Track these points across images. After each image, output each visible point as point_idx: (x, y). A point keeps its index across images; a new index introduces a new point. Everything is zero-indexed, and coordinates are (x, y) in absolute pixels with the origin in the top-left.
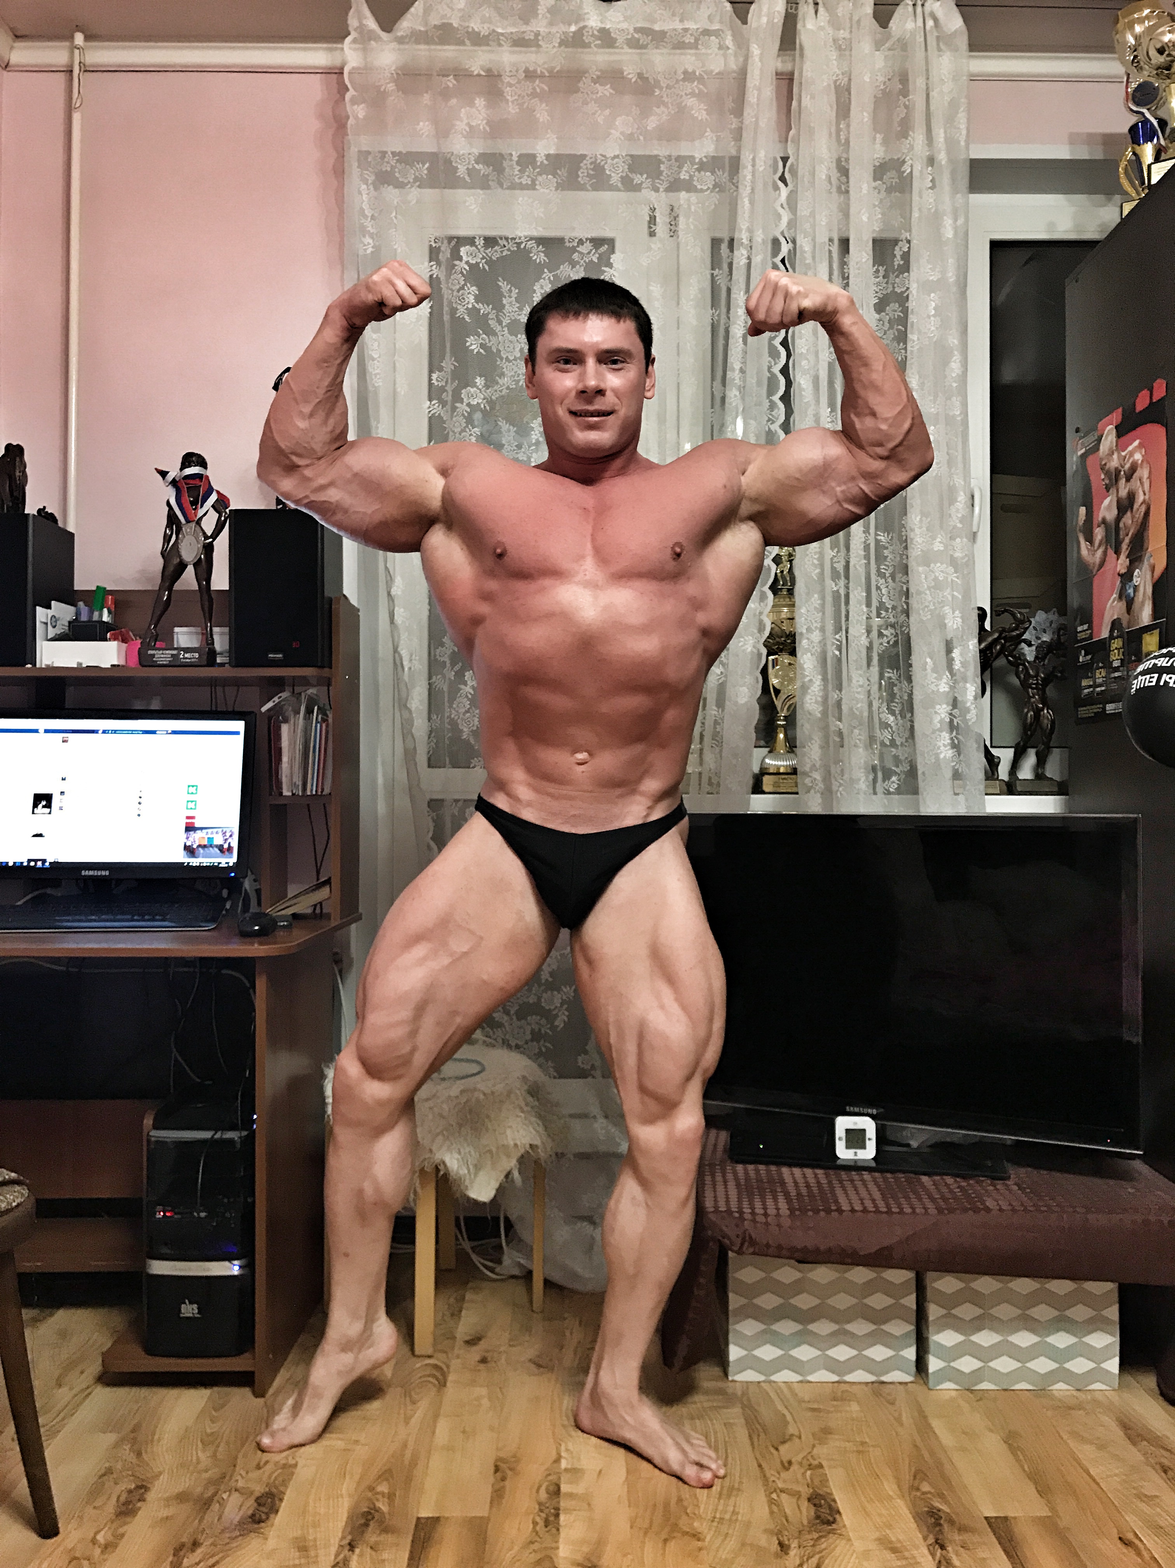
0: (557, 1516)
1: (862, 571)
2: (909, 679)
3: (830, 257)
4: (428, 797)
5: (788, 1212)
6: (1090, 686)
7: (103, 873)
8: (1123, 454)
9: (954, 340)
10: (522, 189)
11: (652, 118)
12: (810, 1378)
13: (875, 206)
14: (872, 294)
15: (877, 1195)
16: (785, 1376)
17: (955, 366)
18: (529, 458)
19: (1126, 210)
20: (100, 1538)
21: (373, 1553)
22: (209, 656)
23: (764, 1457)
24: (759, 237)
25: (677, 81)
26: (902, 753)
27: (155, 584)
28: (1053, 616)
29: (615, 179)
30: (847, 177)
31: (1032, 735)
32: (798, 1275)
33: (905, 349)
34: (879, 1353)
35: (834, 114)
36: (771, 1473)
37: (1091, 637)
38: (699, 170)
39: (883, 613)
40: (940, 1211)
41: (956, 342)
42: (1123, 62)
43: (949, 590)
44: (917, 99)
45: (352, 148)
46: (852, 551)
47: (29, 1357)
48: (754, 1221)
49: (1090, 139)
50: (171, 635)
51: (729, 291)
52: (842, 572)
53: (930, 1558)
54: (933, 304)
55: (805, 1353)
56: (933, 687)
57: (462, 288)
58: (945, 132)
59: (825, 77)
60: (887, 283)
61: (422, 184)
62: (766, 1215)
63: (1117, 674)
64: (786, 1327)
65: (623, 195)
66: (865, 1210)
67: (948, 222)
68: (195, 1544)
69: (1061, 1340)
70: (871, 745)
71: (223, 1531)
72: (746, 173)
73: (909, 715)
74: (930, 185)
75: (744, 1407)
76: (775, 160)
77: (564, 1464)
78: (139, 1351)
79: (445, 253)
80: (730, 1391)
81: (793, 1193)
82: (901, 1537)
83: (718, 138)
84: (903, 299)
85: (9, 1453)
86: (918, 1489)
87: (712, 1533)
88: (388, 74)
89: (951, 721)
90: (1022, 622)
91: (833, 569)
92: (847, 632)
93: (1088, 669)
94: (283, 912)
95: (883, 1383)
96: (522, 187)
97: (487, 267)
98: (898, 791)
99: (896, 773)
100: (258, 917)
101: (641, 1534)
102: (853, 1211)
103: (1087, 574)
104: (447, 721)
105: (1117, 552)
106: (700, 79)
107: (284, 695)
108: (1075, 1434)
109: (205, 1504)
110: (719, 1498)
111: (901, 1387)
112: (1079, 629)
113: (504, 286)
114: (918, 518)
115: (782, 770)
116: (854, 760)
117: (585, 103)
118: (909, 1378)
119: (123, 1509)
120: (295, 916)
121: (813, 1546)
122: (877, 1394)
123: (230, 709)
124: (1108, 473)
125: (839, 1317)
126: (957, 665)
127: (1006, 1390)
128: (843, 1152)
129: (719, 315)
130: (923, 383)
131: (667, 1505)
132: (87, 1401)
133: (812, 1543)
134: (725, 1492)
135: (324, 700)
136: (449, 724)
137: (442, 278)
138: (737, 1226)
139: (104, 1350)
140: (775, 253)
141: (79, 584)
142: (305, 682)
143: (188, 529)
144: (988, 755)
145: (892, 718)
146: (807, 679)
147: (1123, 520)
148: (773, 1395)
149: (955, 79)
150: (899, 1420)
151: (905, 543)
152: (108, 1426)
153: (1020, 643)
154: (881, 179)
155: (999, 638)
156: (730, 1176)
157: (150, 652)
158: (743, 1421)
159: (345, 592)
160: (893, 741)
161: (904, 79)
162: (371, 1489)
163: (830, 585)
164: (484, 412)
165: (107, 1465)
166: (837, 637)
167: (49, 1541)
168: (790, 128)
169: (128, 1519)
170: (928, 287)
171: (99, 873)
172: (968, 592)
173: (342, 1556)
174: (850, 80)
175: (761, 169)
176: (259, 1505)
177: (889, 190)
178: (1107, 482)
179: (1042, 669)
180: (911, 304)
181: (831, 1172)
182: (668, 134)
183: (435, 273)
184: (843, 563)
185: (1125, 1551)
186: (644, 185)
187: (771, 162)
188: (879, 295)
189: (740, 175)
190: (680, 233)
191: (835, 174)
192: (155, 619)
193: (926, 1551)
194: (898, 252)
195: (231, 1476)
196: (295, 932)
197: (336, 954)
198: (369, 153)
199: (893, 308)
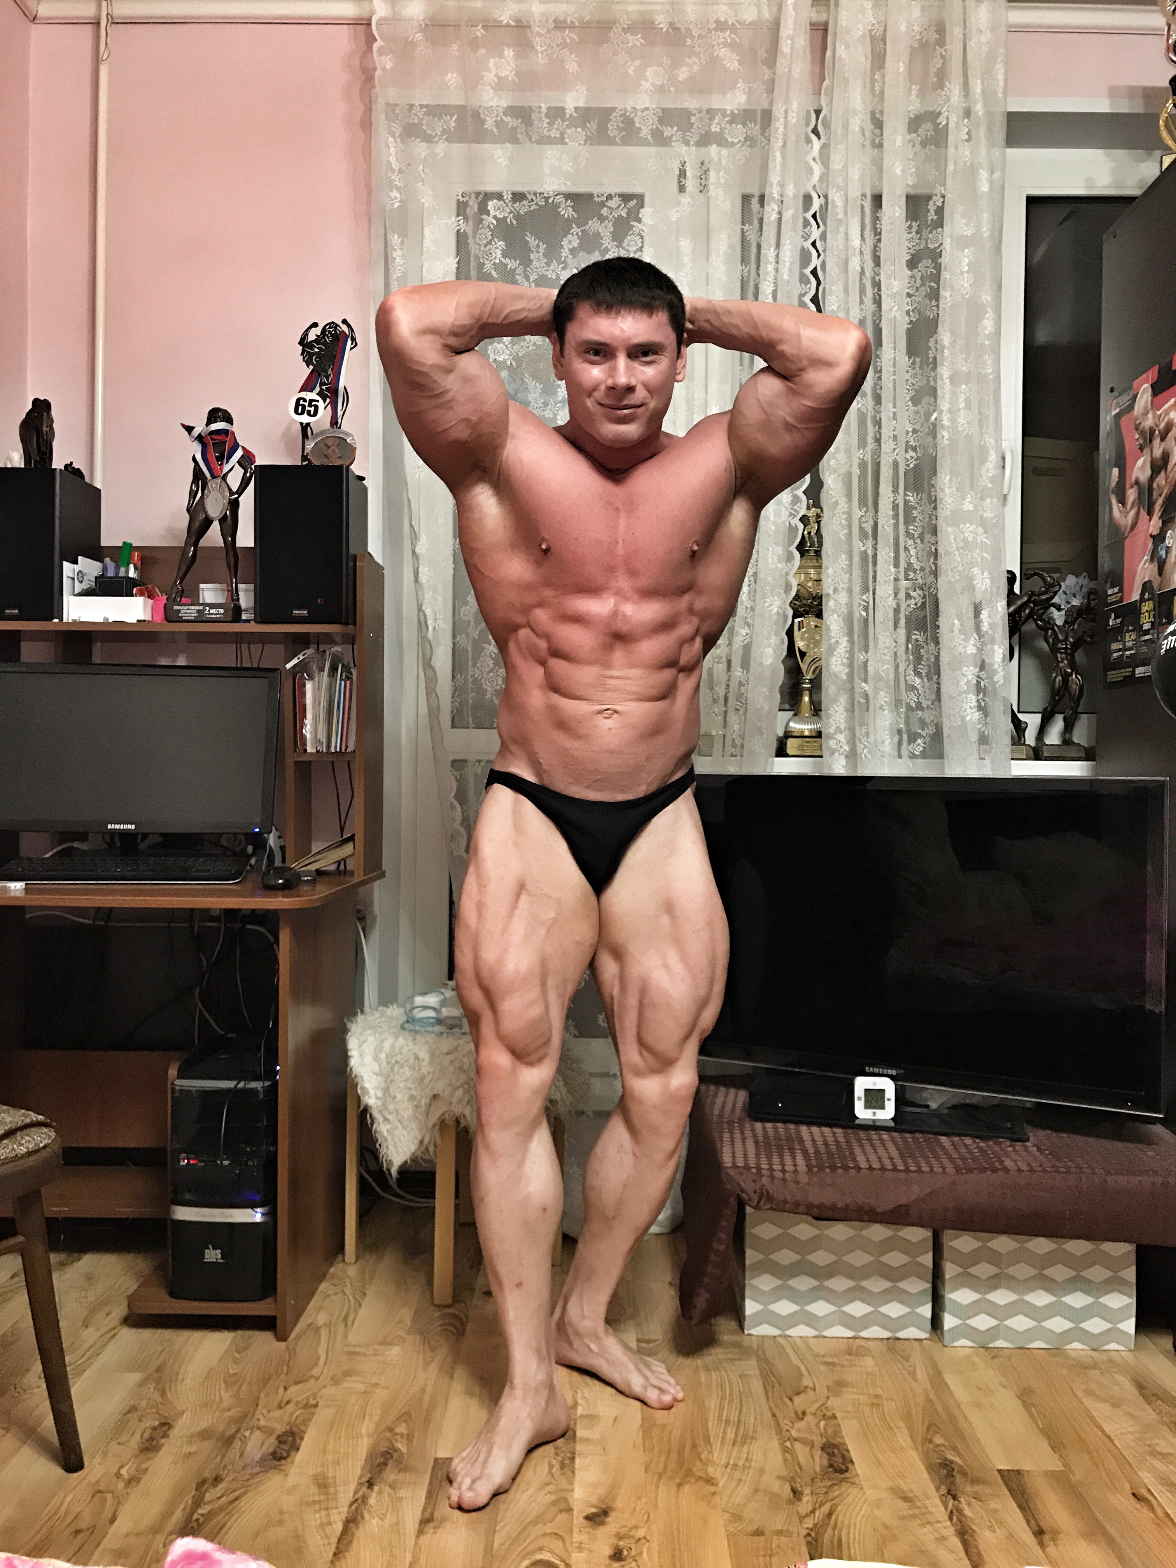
0: (573, 1459)
1: (890, 530)
2: (937, 643)
3: (863, 212)
4: (452, 758)
5: (806, 1169)
6: (1119, 650)
7: (129, 827)
8: (1159, 413)
9: (986, 297)
10: (550, 143)
11: (684, 69)
12: (826, 1333)
13: (909, 159)
14: (904, 250)
15: (894, 1153)
16: (801, 1331)
17: (988, 324)
18: (555, 415)
19: (1166, 165)
20: (124, 1472)
21: (392, 1491)
22: (235, 613)
23: (777, 1406)
24: (790, 190)
25: (709, 31)
26: (928, 716)
27: (180, 541)
28: (1084, 581)
29: (645, 132)
30: (881, 129)
31: (1060, 700)
32: (814, 1232)
33: (938, 306)
34: (894, 1310)
35: (869, 65)
36: (785, 1423)
37: (1121, 600)
38: (730, 122)
39: (912, 575)
40: (958, 1170)
41: (989, 298)
42: (1165, 14)
43: (977, 551)
44: (954, 48)
45: (380, 99)
46: (880, 511)
47: (57, 1299)
48: (772, 1177)
49: (1132, 92)
50: (196, 591)
51: (759, 246)
52: (870, 531)
53: (943, 1509)
54: (967, 261)
55: (821, 1308)
56: (960, 649)
57: (490, 243)
58: (982, 83)
59: (860, 26)
60: (920, 239)
61: (450, 137)
62: (784, 1171)
63: (1147, 637)
64: (803, 1283)
65: (652, 150)
66: (883, 1169)
67: (984, 175)
68: (217, 1480)
69: (1077, 1300)
70: (897, 708)
71: (244, 1467)
72: (778, 126)
73: (935, 677)
74: (966, 137)
75: (759, 1359)
76: (808, 112)
77: (580, 1411)
78: (163, 1294)
79: (473, 207)
80: (745, 1344)
81: (811, 1151)
82: (913, 1487)
83: (750, 89)
84: (936, 255)
85: (36, 1391)
86: (931, 1441)
87: (725, 1478)
88: (416, 24)
89: (978, 683)
90: (1052, 586)
91: (861, 529)
92: (874, 594)
93: (1118, 633)
94: (308, 868)
95: (899, 1339)
96: (552, 141)
97: (514, 222)
98: (924, 755)
99: (921, 736)
100: (282, 871)
101: (656, 1477)
102: (870, 1168)
103: (1119, 537)
104: (470, 680)
105: (1150, 513)
106: (733, 29)
107: (309, 652)
108: (1090, 1393)
109: (228, 1442)
110: (733, 1446)
111: (916, 1344)
112: (1110, 592)
113: (532, 241)
114: (948, 478)
115: (807, 733)
116: (879, 723)
117: (615, 53)
118: (924, 1335)
119: (147, 1445)
120: (318, 872)
121: (826, 1493)
122: (891, 1349)
123: (256, 666)
124: (1142, 433)
125: (856, 1274)
126: (985, 627)
127: (1021, 1348)
128: (862, 1112)
129: (749, 272)
130: (955, 341)
131: (681, 1451)
132: (114, 1341)
133: (825, 1490)
134: (739, 1439)
135: (348, 659)
136: (473, 683)
137: (470, 233)
138: (754, 1181)
139: (130, 1292)
140: (806, 208)
141: (106, 541)
142: (329, 639)
143: (213, 484)
144: (1016, 721)
145: (918, 681)
146: (833, 641)
147: (1157, 480)
148: (789, 1350)
149: (993, 28)
150: (913, 1374)
151: (934, 502)
152: (132, 1366)
153: (1048, 607)
154: (915, 132)
155: (1028, 601)
156: (748, 1133)
157: (176, 607)
158: (758, 1372)
159: (370, 550)
160: (919, 704)
161: (941, 30)
162: (391, 1430)
163: (858, 546)
164: (510, 368)
165: (132, 1403)
166: (864, 597)
167: (76, 1475)
168: (822, 79)
169: (151, 1455)
170: (962, 243)
171: (125, 827)
172: (998, 554)
173: (361, 1493)
174: (885, 30)
175: (794, 121)
176: (280, 1442)
177: (924, 144)
178: (1141, 442)
179: (1071, 634)
180: (944, 260)
181: (850, 1131)
182: (698, 86)
183: (463, 227)
184: (871, 522)
185: (1138, 1506)
186: (674, 138)
187: (803, 114)
188: (911, 251)
189: (772, 127)
190: (711, 188)
191: (869, 126)
192: (180, 575)
193: (937, 1501)
194: (932, 207)
195: (253, 1415)
196: (319, 887)
197: (359, 911)
198: (397, 105)
199: (925, 265)
